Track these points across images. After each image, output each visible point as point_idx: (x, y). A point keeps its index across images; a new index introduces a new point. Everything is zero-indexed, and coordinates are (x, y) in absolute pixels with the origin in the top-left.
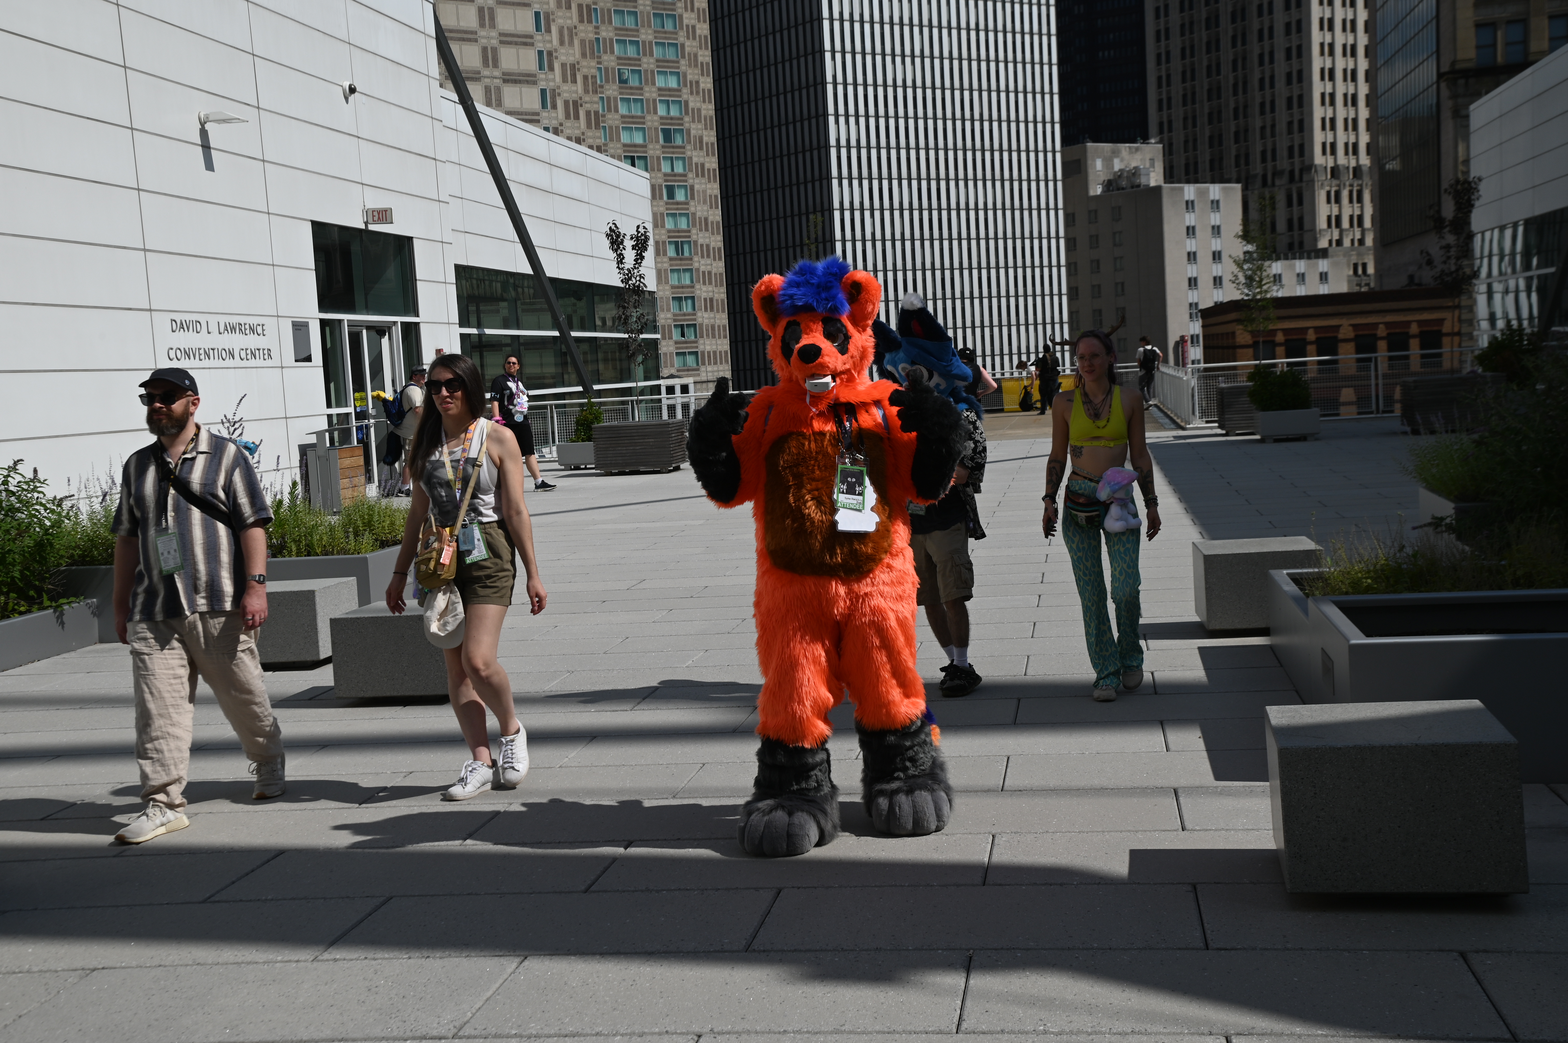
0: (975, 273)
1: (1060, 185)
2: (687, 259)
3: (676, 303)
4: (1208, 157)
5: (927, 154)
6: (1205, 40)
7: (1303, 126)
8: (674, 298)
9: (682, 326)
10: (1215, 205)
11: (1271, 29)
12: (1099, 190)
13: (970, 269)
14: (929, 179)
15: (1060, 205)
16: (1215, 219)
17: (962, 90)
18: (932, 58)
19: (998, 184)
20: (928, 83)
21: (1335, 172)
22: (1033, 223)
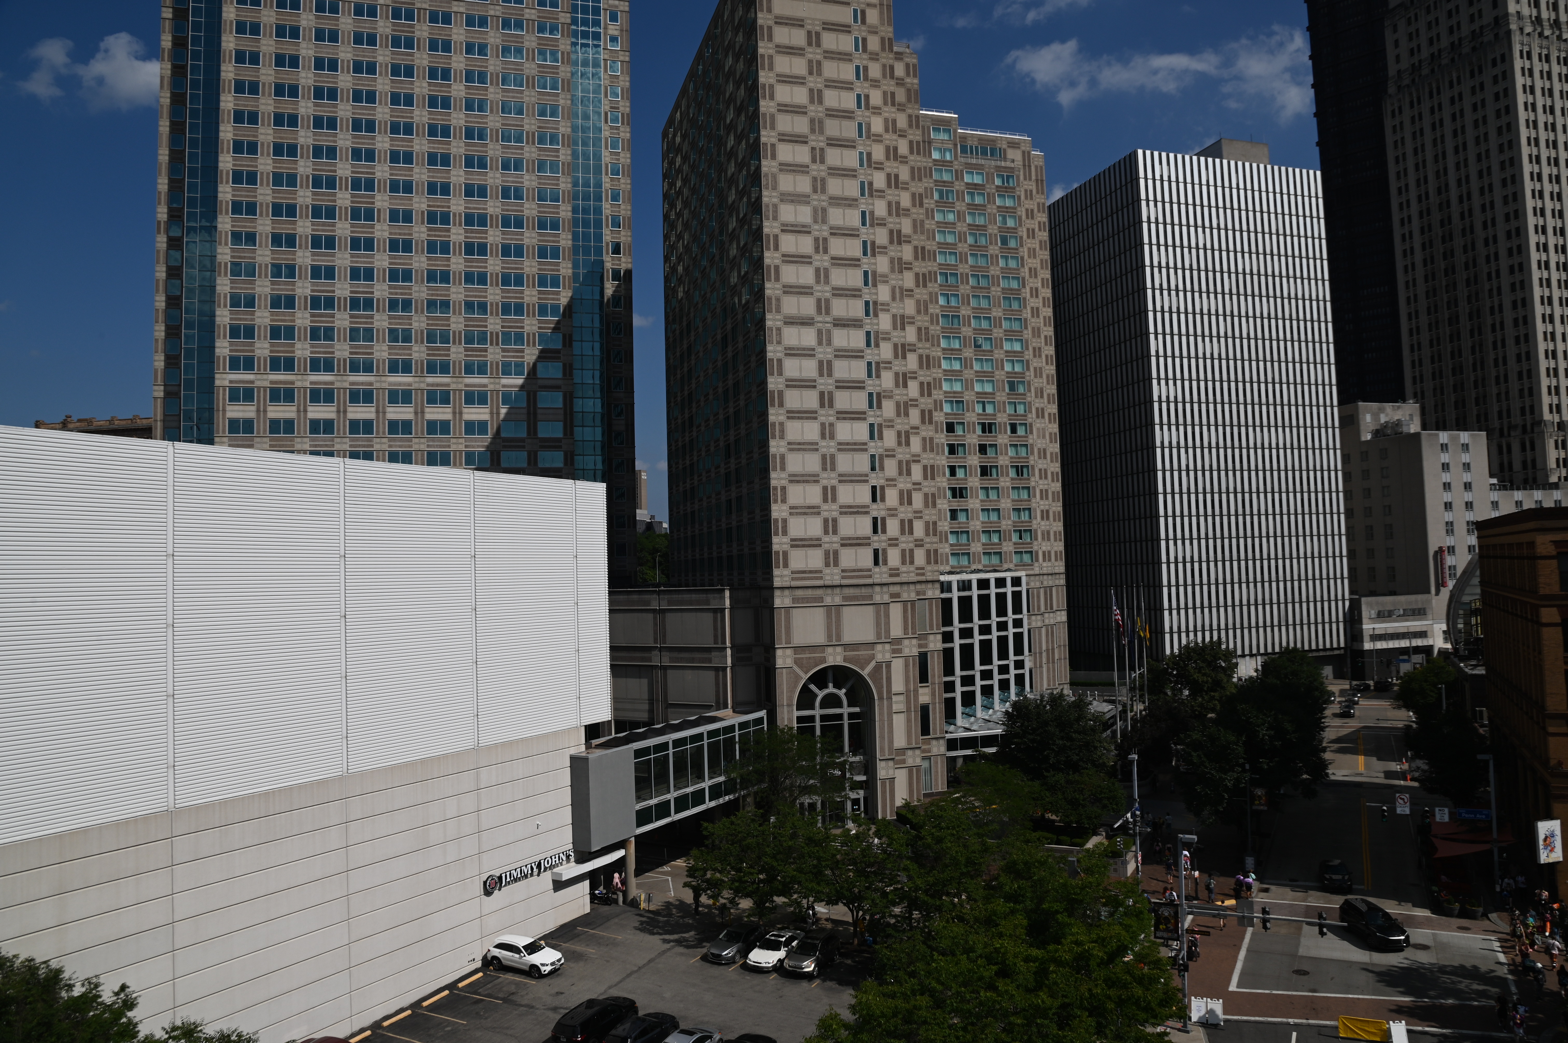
1: (1337, 432)
2: (1025, 480)
3: (1016, 513)
7: (1532, 391)
8: (1014, 510)
9: (1020, 531)
10: (1465, 447)
12: (1369, 437)
15: (1338, 445)
16: (1465, 458)
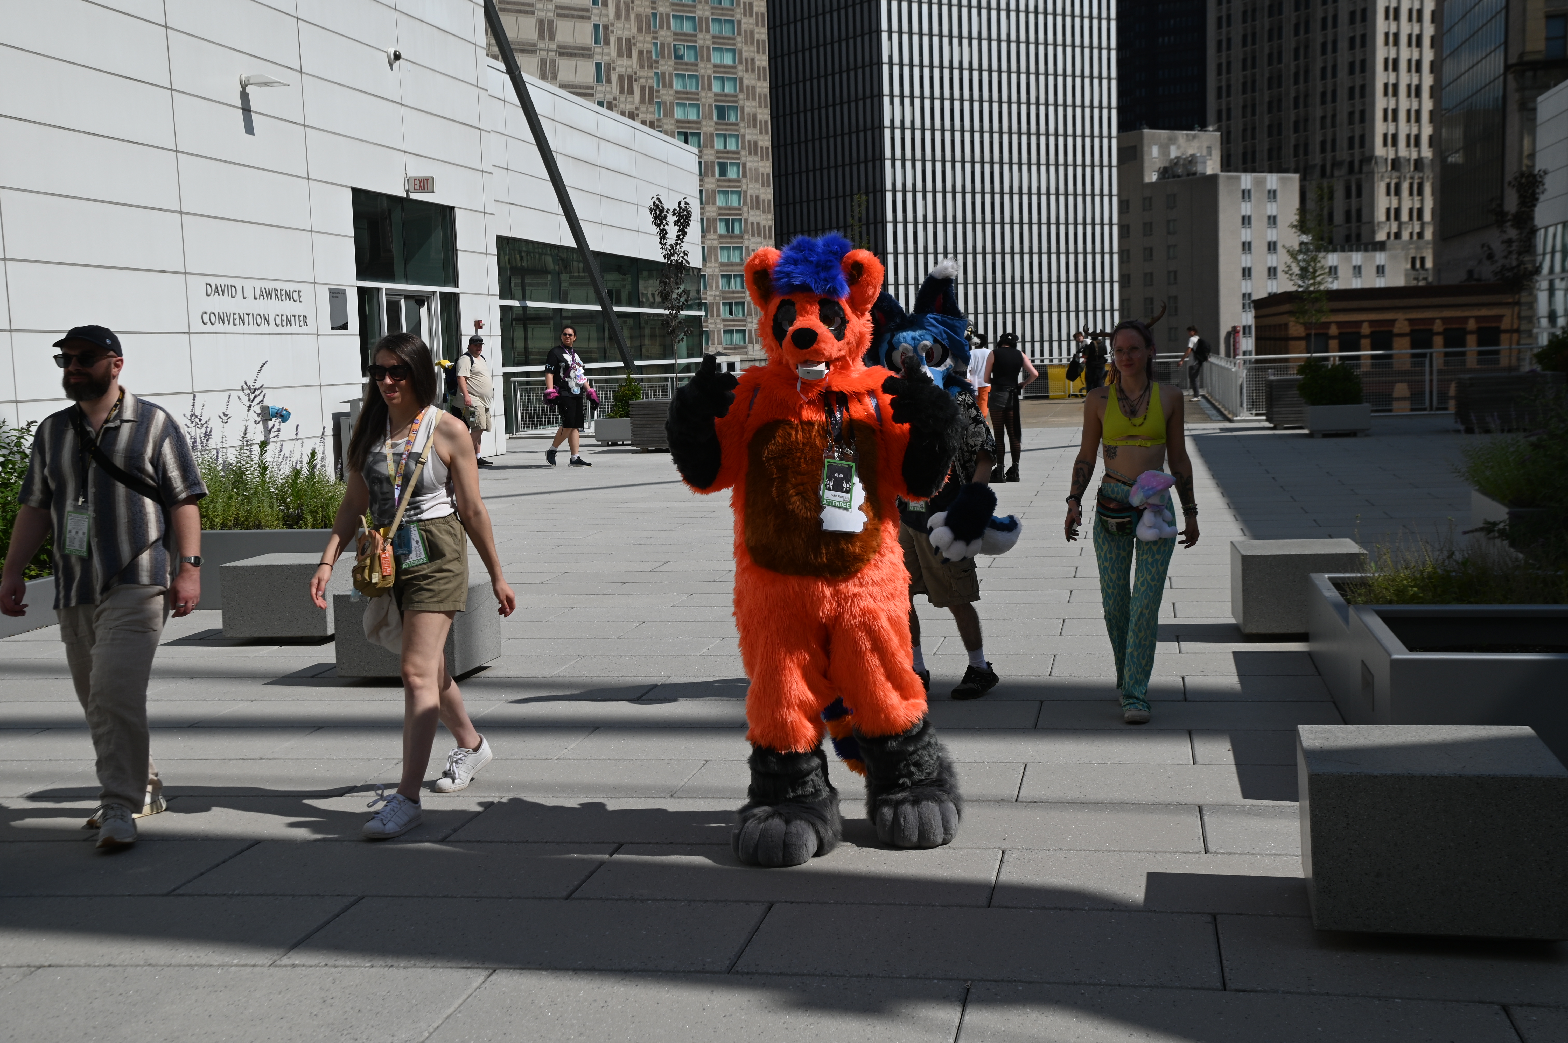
0: (1026, 257)
1: (1115, 171)
2: (737, 237)
3: (725, 281)
4: (1266, 147)
5: (982, 137)
6: (1267, 27)
7: (1364, 117)
8: (723, 276)
9: (730, 304)
10: (1272, 195)
11: (1335, 17)
12: (1154, 177)
13: (1022, 253)
14: (982, 163)
15: (1115, 191)
16: (1271, 209)
17: (1019, 73)
18: (990, 40)
19: (1052, 169)
20: (985, 65)
21: (1396, 164)
22: (1086, 209)
